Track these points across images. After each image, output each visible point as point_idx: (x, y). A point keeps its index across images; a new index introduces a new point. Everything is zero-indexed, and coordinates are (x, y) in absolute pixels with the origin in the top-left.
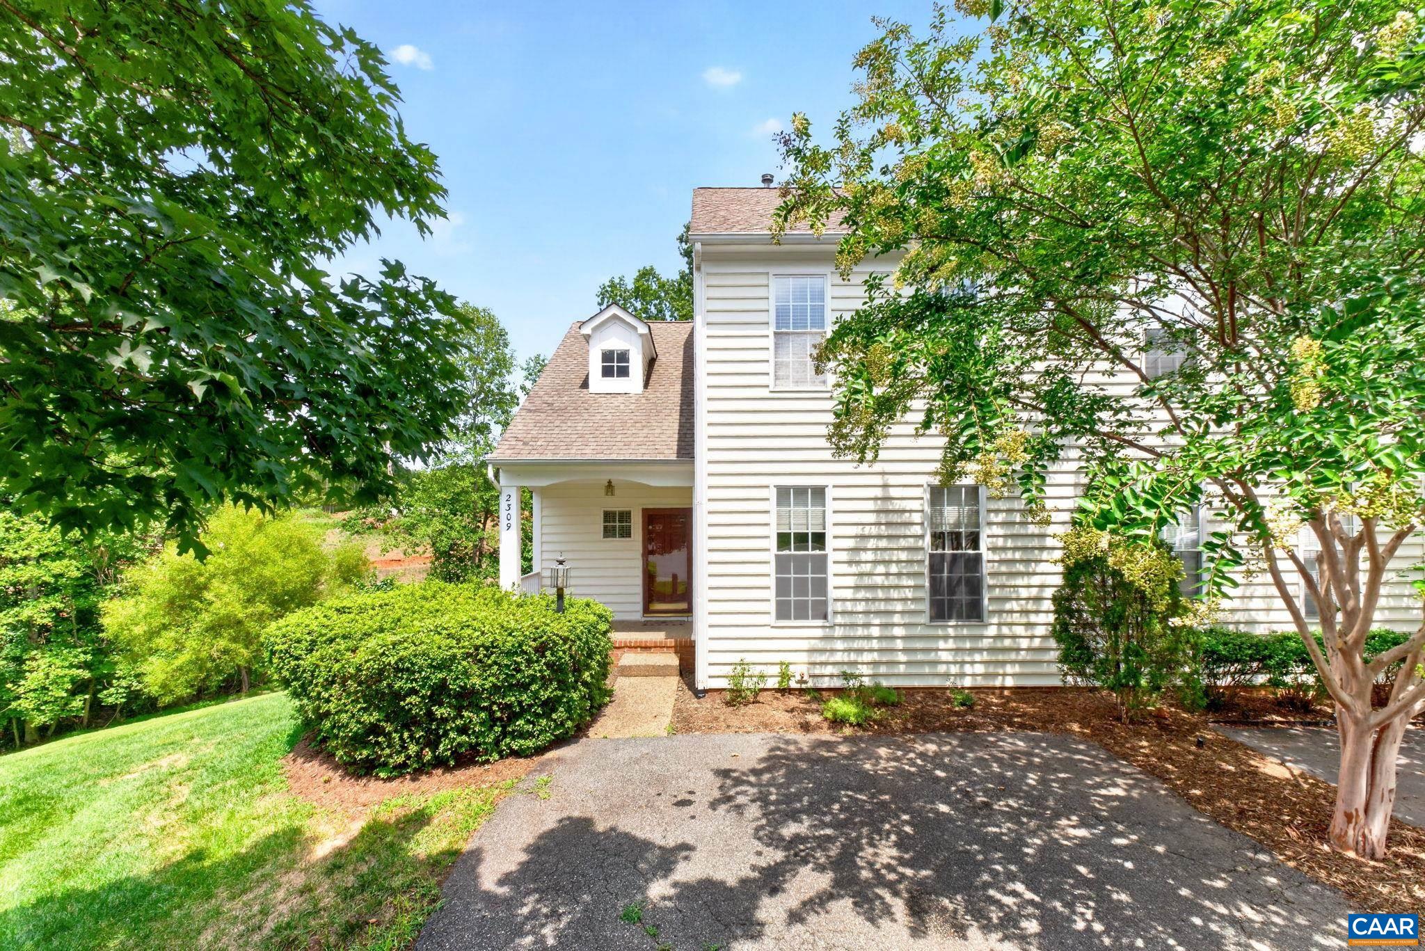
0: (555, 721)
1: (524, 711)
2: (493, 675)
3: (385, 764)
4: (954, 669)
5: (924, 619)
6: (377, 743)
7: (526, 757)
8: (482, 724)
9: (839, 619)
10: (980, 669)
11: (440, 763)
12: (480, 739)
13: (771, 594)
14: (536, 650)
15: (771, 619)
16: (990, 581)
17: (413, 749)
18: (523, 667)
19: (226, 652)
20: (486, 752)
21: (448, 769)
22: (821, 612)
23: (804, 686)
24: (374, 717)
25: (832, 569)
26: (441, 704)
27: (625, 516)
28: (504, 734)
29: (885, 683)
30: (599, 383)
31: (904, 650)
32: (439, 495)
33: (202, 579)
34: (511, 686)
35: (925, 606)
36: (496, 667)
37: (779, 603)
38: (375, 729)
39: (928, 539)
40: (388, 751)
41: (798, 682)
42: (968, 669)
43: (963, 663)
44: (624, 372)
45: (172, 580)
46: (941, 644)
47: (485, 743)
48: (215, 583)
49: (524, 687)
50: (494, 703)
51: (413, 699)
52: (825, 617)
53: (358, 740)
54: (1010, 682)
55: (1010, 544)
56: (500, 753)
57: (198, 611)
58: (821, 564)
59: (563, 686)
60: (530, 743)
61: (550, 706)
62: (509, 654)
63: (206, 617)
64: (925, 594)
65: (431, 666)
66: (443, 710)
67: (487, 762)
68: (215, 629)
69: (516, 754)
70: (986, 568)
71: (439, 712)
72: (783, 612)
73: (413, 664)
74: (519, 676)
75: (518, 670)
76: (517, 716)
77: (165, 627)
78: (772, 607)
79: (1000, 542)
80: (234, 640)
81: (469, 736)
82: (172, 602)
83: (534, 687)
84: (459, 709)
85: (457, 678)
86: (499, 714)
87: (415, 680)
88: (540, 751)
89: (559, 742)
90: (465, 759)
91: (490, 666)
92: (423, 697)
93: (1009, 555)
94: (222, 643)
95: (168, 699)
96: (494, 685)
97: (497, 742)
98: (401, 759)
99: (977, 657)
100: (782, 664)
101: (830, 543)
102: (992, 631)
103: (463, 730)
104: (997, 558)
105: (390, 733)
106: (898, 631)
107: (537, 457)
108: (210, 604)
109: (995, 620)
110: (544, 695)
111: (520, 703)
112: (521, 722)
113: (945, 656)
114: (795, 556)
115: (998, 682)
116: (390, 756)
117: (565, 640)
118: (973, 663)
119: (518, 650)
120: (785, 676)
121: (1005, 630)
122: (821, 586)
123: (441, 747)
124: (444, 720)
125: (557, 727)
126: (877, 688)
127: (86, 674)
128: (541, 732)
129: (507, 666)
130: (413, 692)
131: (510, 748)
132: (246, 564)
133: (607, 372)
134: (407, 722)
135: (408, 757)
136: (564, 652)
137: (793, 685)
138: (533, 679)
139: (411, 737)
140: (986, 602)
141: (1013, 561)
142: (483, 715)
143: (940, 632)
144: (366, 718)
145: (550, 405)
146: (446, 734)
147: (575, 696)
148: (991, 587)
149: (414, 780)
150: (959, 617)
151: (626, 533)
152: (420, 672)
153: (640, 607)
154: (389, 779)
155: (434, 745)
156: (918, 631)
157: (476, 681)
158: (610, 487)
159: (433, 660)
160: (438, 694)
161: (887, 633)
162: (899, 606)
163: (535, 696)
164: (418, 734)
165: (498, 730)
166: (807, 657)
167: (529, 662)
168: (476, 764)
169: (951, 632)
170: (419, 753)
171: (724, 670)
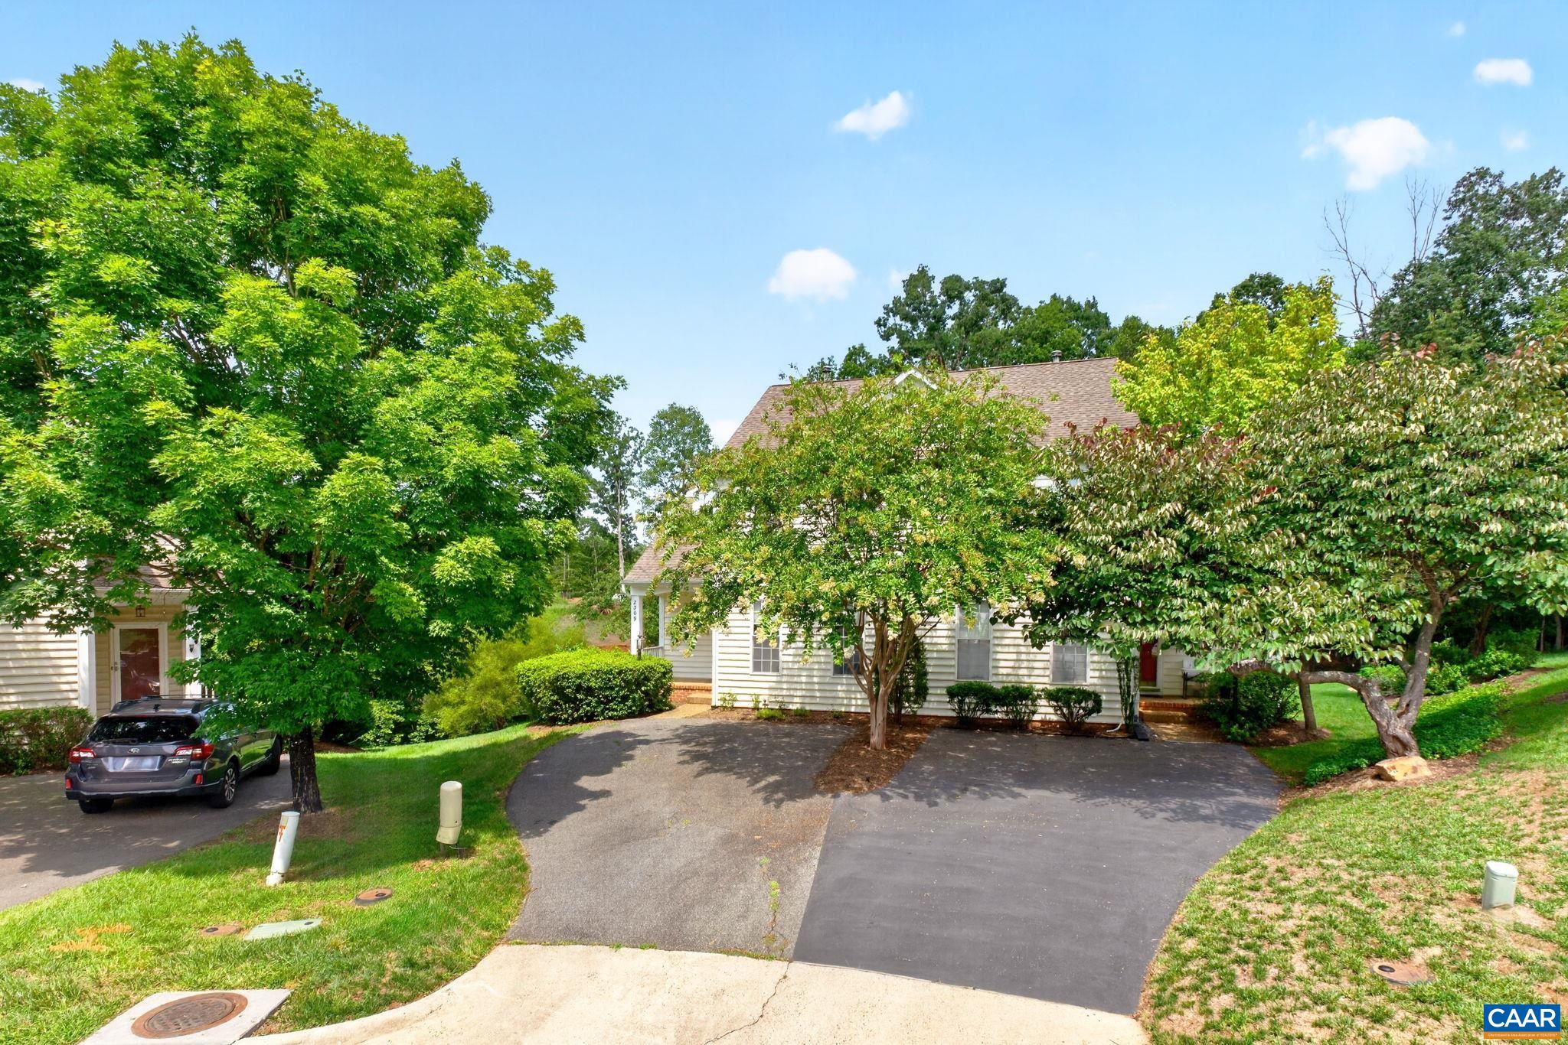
1: (614, 699)
2: (600, 682)
3: (560, 719)
5: (830, 673)
6: (557, 710)
7: (616, 719)
8: (596, 703)
9: (785, 672)
11: (581, 719)
12: (596, 710)
13: (750, 657)
14: (618, 673)
15: (750, 670)
17: (570, 711)
18: (612, 680)
19: (491, 705)
20: (598, 715)
21: (584, 721)
22: (776, 669)
23: (765, 707)
24: (555, 698)
26: (580, 693)
28: (606, 708)
29: (808, 708)
31: (819, 690)
34: (606, 688)
35: (830, 667)
36: (601, 679)
37: (754, 662)
38: (556, 703)
41: (763, 704)
42: (854, 702)
46: (840, 687)
47: (597, 712)
49: (612, 688)
50: (601, 694)
51: (570, 690)
52: (778, 670)
53: (550, 709)
56: (605, 716)
59: (631, 690)
60: (616, 713)
61: (625, 698)
62: (606, 673)
64: (831, 659)
65: (576, 677)
67: (599, 719)
68: (483, 689)
69: (611, 718)
71: (579, 696)
72: (757, 667)
73: (569, 676)
74: (610, 684)
75: (610, 681)
76: (611, 701)
78: (750, 664)
80: (495, 697)
81: (591, 708)
83: (617, 690)
84: (587, 696)
85: (585, 682)
86: (602, 699)
87: (570, 682)
88: (621, 717)
89: (631, 715)
90: (590, 718)
91: (598, 679)
94: (485, 699)
96: (600, 687)
97: (603, 711)
98: (566, 716)
99: (859, 695)
100: (755, 694)
101: (781, 631)
103: (588, 705)
105: (561, 706)
106: (816, 680)
110: (622, 693)
111: (612, 696)
112: (612, 704)
113: (841, 695)
116: (562, 714)
118: (856, 699)
119: (610, 672)
120: (756, 701)
122: (776, 654)
123: (581, 712)
124: (581, 700)
126: (802, 709)
129: (606, 679)
130: (569, 687)
131: (609, 715)
134: (568, 699)
135: (569, 716)
137: (760, 705)
138: (617, 685)
139: (570, 707)
142: (596, 699)
143: (839, 681)
144: (553, 698)
146: (582, 707)
147: (637, 696)
149: (571, 725)
150: (849, 673)
152: (571, 679)
154: (561, 724)
155: (578, 711)
156: (827, 680)
157: (594, 684)
159: (577, 674)
160: (579, 688)
161: (810, 680)
162: (817, 666)
163: (617, 693)
164: (572, 705)
165: (603, 706)
166: (768, 692)
167: (615, 677)
168: (595, 719)
169: (845, 681)
170: (573, 714)
171: (723, 696)
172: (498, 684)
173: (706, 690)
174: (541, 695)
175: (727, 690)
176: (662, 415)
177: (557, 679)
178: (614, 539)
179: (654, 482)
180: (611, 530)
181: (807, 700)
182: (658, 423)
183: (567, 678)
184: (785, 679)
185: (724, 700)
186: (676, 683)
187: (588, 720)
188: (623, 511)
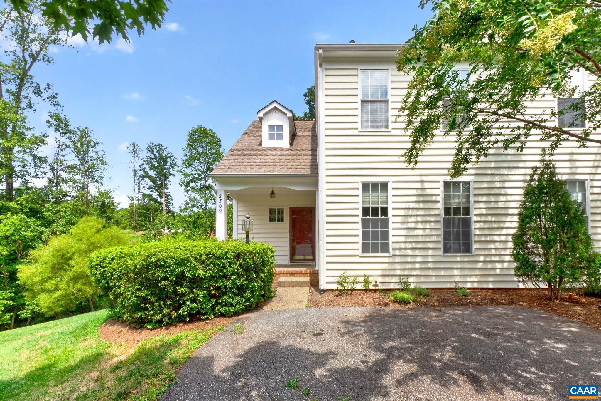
0: (245, 298)
1: (227, 290)
2: (211, 269)
3: (150, 321)
5: (441, 252)
6: (147, 309)
7: (229, 317)
8: (204, 297)
9: (396, 253)
11: (181, 320)
12: (204, 306)
13: (359, 239)
14: (234, 257)
15: (359, 253)
16: (474, 231)
17: (166, 311)
18: (227, 266)
19: (80, 290)
20: (205, 314)
21: (186, 323)
22: (386, 248)
23: (377, 288)
24: (144, 293)
25: (391, 226)
26: (181, 286)
27: (281, 211)
28: (217, 303)
30: (267, 142)
31: (433, 268)
33: (69, 255)
34: (220, 277)
35: (441, 246)
36: (212, 265)
37: (363, 243)
38: (145, 300)
39: (442, 209)
40: (152, 312)
41: (374, 286)
44: (280, 137)
45: (53, 255)
47: (206, 308)
48: (75, 257)
50: (211, 285)
51: (167, 283)
52: (388, 251)
53: (137, 308)
55: (489, 212)
56: (214, 314)
57: (66, 270)
58: (385, 224)
59: (249, 278)
60: (231, 309)
61: (242, 289)
62: (219, 258)
63: (70, 273)
64: (441, 239)
65: (176, 264)
66: (182, 289)
67: (207, 319)
68: (75, 279)
69: (222, 315)
70: (474, 225)
71: (180, 290)
72: (365, 249)
73: (165, 262)
74: (225, 271)
75: (224, 268)
76: (225, 294)
77: (50, 278)
78: (359, 246)
79: (483, 212)
80: (84, 284)
81: (197, 304)
82: (53, 266)
83: (233, 278)
84: (191, 289)
85: (190, 270)
86: (213, 292)
87: (167, 271)
88: (236, 314)
89: (248, 309)
90: (194, 317)
91: (209, 265)
92: (171, 281)
93: (489, 219)
94: (78, 286)
95: (51, 313)
96: (211, 276)
97: (213, 308)
98: (159, 317)
100: (365, 276)
101: (391, 212)
102: (476, 258)
103: (193, 301)
104: (479, 219)
105: (153, 303)
108: (73, 267)
109: (477, 252)
110: (239, 283)
111: (225, 286)
112: (226, 297)
114: (371, 219)
116: (153, 315)
119: (224, 256)
120: (367, 282)
122: (385, 235)
123: (182, 310)
124: (183, 295)
125: (246, 301)
127: (11, 303)
128: (237, 303)
129: (218, 265)
130: (166, 278)
131: (220, 312)
132: (91, 248)
133: (271, 137)
134: (162, 296)
135: (164, 316)
136: (250, 259)
137: (371, 287)
138: (233, 273)
139: (165, 305)
140: (473, 243)
142: (205, 292)
143: (450, 259)
144: (139, 294)
145: (242, 152)
146: (184, 303)
147: (256, 284)
148: (476, 235)
149: (166, 329)
150: (460, 251)
151: (281, 219)
152: (169, 267)
153: (288, 258)
154: (153, 329)
155: (177, 309)
156: (438, 258)
157: (201, 273)
158: (273, 193)
159: (177, 260)
160: (180, 279)
161: (425, 259)
162: (431, 246)
163: (234, 282)
164: (169, 302)
165: (213, 300)
166: (380, 273)
167: (230, 263)
168: (200, 320)
169: (458, 259)
170: (169, 314)
171: (338, 279)
172: (88, 276)
173: (292, 274)
174: (122, 290)
175: (341, 273)
176: (194, 131)
177: (147, 267)
178: (161, 204)
179: (190, 165)
180: (159, 200)
181: (423, 279)
182: (192, 135)
183: (163, 266)
184: (397, 259)
185: (341, 283)
186: (277, 269)
187: (191, 321)
188: (165, 191)
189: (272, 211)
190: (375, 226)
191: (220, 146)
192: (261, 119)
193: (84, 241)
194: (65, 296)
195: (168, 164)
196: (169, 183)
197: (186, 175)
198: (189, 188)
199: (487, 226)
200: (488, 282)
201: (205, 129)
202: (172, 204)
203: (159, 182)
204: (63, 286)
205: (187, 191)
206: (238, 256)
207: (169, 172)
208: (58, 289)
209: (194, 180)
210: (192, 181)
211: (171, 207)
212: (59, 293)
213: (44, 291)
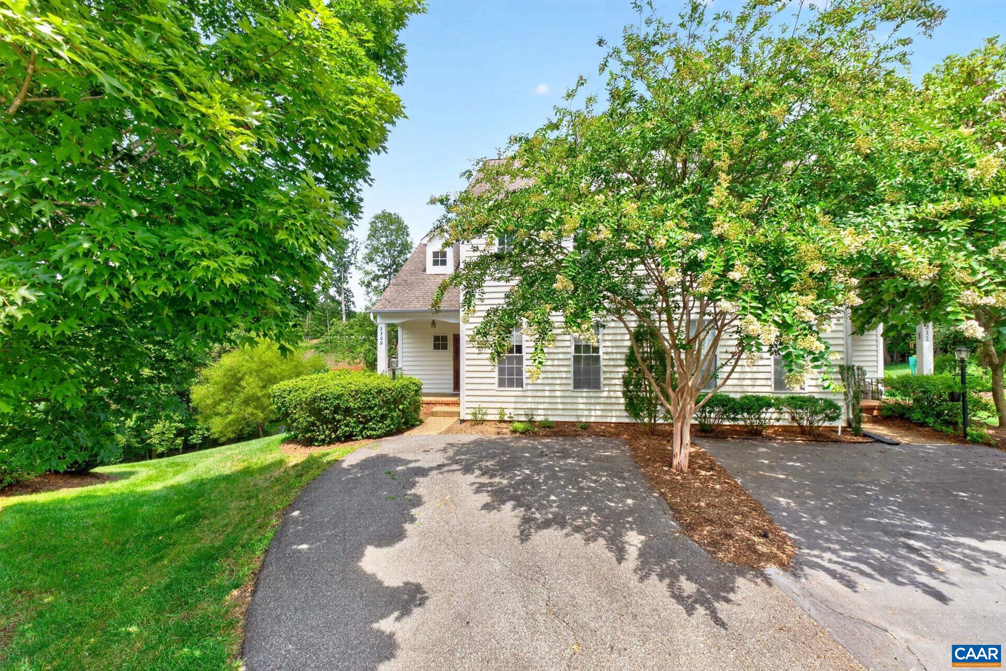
0: (386, 425)
1: (372, 419)
2: (359, 403)
3: (317, 440)
4: (586, 413)
5: (571, 388)
6: (314, 431)
7: (374, 439)
8: (354, 423)
9: (530, 387)
10: (599, 413)
11: (338, 440)
12: (354, 430)
13: (496, 375)
14: (377, 393)
15: (496, 387)
16: (603, 369)
17: (327, 432)
18: (371, 400)
19: (252, 414)
20: (356, 435)
21: (342, 442)
22: (520, 384)
23: (511, 420)
24: (312, 419)
25: (525, 363)
26: (338, 414)
27: (445, 338)
28: (364, 428)
29: (551, 419)
30: (431, 269)
31: (561, 403)
32: (368, 328)
33: (240, 375)
34: (365, 408)
35: (571, 382)
36: (360, 400)
37: (499, 379)
38: (313, 424)
39: (573, 347)
40: (318, 434)
41: (509, 418)
42: (593, 413)
43: (591, 410)
44: (444, 263)
45: (225, 375)
46: (580, 400)
47: (356, 432)
48: (247, 377)
49: (371, 408)
50: (359, 414)
51: (328, 411)
52: (522, 387)
53: (307, 430)
54: (614, 420)
55: (615, 350)
56: (362, 436)
57: (238, 392)
58: (520, 360)
59: (389, 410)
60: (374, 433)
61: (383, 417)
62: (365, 393)
63: (242, 396)
64: (571, 375)
65: (334, 398)
67: (357, 440)
68: (246, 402)
69: (369, 437)
70: (603, 363)
71: (338, 417)
72: (501, 383)
73: (327, 397)
74: (369, 403)
75: (369, 401)
76: (370, 420)
77: (221, 400)
78: (496, 381)
79: (610, 350)
80: (256, 408)
81: (349, 428)
82: (225, 387)
83: (376, 409)
84: (345, 417)
85: (344, 403)
86: (361, 419)
87: (328, 403)
88: (379, 437)
89: (388, 434)
90: (349, 438)
91: (357, 399)
92: (331, 411)
93: (614, 356)
94: (250, 410)
95: (223, 439)
96: (359, 407)
97: (361, 431)
98: (323, 437)
99: (598, 407)
100: (500, 409)
101: (524, 350)
102: (605, 394)
103: (347, 425)
104: (608, 357)
105: (318, 427)
106: (558, 394)
107: (393, 309)
108: (244, 388)
109: (607, 389)
110: (380, 412)
111: (370, 415)
112: (371, 424)
113: (581, 406)
114: (507, 356)
115: (608, 420)
116: (318, 436)
117: (390, 390)
118: (595, 410)
119: (369, 392)
120: (502, 414)
121: (612, 394)
122: (520, 372)
123: (339, 432)
124: (339, 421)
125: (387, 428)
126: (547, 421)
127: (182, 426)
128: (380, 429)
129: (364, 399)
130: (327, 408)
131: (366, 435)
132: (262, 367)
133: (436, 263)
134: (325, 421)
135: (326, 436)
136: (389, 395)
137: (506, 418)
138: (376, 405)
139: (327, 429)
140: (602, 379)
141: (616, 359)
142: (355, 419)
143: (579, 394)
144: (309, 419)
145: (406, 281)
146: (340, 427)
147: (395, 414)
148: (605, 372)
149: (329, 446)
150: (589, 387)
151: (445, 347)
152: (329, 401)
153: (452, 386)
154: (319, 446)
155: (335, 431)
156: (568, 394)
157: (352, 405)
158: (434, 323)
159: (335, 395)
160: (337, 410)
161: (553, 394)
162: (558, 381)
163: (376, 412)
164: (330, 426)
165: (361, 426)
166: (513, 405)
167: (374, 397)
168: (353, 440)
169: (584, 394)
170: (330, 435)
171: (473, 411)
172: (258, 399)
173: (447, 404)
174: (297, 416)
175: (476, 405)
176: (377, 217)
177: (314, 400)
178: (339, 303)
179: (371, 260)
180: (337, 298)
181: (550, 412)
183: (325, 400)
184: (529, 394)
185: (475, 414)
186: (425, 399)
187: (345, 441)
188: (345, 286)
189: (436, 338)
190: (510, 363)
191: (408, 235)
192: (425, 245)
193: (255, 359)
194: (236, 421)
195: (349, 250)
196: (349, 276)
197: (367, 273)
198: (370, 290)
199: (612, 363)
200: (612, 416)
201: (390, 214)
202: (353, 303)
203: (338, 275)
204: (235, 410)
205: (368, 293)
206: (380, 392)
207: (349, 262)
208: (230, 413)
209: (376, 278)
210: (373, 279)
211: (352, 306)
212: (231, 417)
213: (217, 414)
